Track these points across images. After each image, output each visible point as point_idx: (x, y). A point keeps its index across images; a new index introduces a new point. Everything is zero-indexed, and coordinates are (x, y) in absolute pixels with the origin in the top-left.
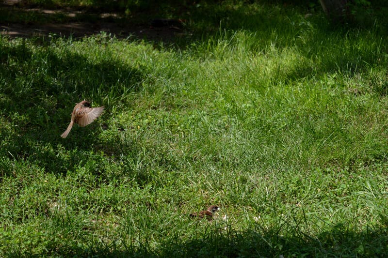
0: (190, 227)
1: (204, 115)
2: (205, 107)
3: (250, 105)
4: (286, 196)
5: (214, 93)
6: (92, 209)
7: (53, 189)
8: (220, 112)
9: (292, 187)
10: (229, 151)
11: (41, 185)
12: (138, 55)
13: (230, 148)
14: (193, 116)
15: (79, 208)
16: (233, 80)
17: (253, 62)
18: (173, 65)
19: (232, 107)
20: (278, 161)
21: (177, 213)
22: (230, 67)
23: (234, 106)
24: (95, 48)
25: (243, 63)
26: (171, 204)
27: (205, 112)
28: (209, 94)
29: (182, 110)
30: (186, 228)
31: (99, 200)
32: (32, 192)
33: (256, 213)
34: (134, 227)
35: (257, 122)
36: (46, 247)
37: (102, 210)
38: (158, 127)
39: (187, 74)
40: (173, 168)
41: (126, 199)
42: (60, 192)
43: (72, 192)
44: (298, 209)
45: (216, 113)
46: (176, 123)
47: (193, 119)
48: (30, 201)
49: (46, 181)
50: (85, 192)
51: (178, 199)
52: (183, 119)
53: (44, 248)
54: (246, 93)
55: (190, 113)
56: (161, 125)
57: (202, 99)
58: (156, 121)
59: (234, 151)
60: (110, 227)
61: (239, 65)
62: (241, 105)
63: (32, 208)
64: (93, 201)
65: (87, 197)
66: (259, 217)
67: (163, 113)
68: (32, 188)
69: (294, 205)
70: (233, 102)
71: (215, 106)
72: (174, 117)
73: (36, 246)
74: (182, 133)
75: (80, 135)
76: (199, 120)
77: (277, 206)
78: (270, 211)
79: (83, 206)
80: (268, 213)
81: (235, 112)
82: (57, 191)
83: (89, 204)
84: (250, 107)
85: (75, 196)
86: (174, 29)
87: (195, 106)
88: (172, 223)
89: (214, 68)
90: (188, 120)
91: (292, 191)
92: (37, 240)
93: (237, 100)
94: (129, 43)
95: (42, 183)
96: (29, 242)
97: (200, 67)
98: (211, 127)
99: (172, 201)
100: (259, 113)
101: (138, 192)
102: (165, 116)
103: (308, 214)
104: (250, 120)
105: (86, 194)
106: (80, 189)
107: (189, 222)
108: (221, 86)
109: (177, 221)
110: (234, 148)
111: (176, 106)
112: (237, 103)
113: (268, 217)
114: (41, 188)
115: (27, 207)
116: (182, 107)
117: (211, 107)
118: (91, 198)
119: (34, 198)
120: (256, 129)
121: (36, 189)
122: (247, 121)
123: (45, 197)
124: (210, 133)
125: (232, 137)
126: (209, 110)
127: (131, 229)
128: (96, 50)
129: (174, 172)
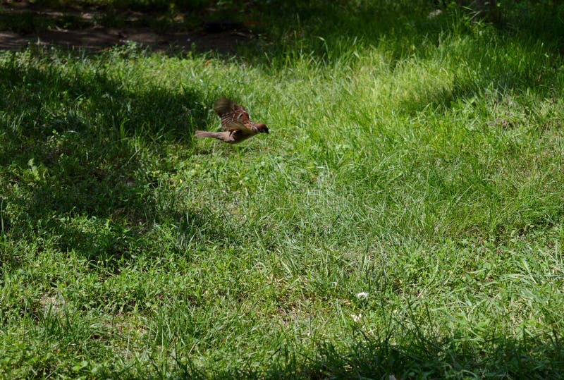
0: (255, 332)
1: (279, 162)
2: (280, 151)
3: (348, 146)
4: (401, 282)
5: (295, 129)
6: (107, 307)
7: (48, 278)
8: (303, 157)
9: (411, 269)
10: (315, 215)
11: (29, 271)
12: (182, 74)
13: (318, 211)
14: (263, 163)
15: (86, 306)
16: (323, 109)
17: (353, 82)
18: (234, 89)
19: (320, 149)
20: (389, 229)
21: (234, 312)
22: (317, 90)
23: (324, 147)
24: (118, 65)
25: (338, 83)
26: (226, 298)
27: (280, 158)
28: (286, 132)
29: (246, 154)
30: (249, 333)
31: (117, 293)
32: (16, 282)
33: (356, 309)
34: (170, 333)
35: (357, 171)
36: (34, 367)
37: (122, 308)
38: (210, 180)
39: (254, 102)
40: (232, 242)
41: (159, 292)
42: (58, 282)
43: (77, 281)
44: (419, 302)
45: (296, 158)
46: (237, 175)
47: (263, 168)
48: (11, 296)
49: (38, 265)
50: (95, 281)
51: (237, 289)
52: (247, 168)
53: (31, 368)
54: (342, 128)
55: (258, 159)
56: (214, 178)
57: (276, 137)
58: (207, 172)
59: (323, 215)
60: (133, 334)
61: (332, 87)
62: (334, 146)
63: (14, 307)
64: (108, 295)
65: (100, 289)
66: (360, 315)
67: (218, 160)
68: (15, 276)
69: (413, 297)
70: (321, 141)
71: (296, 149)
72: (234, 166)
73: (18, 366)
74: (246, 189)
75: (92, 194)
76: (271, 169)
77: (388, 299)
78: (377, 305)
79: (92, 302)
80: (373, 309)
81: (326, 157)
82: (54, 280)
83: (102, 299)
84: (347, 149)
85: (80, 288)
86: (238, 35)
87: (266, 149)
88: (227, 327)
89: (295, 92)
90: (255, 169)
91: (410, 274)
92: (19, 356)
93: (328, 138)
94: (170, 57)
95: (32, 268)
96: (7, 360)
97: (274, 90)
98: (289, 180)
99: (228, 294)
100: (361, 157)
101: (176, 280)
102: (219, 165)
103: (434, 310)
104: (348, 168)
105: (98, 284)
106: (89, 276)
107: (253, 325)
108: (305, 118)
109: (236, 323)
110: (323, 210)
111: (238, 149)
112: (328, 143)
113: (373, 315)
114: (29, 276)
115: (7, 305)
116: (247, 150)
117: (290, 150)
118: (105, 290)
119: (18, 292)
120: (357, 182)
121: (23, 277)
122: (343, 170)
123: (35, 289)
124: (287, 189)
125: (321, 194)
126: (286, 154)
127: (165, 337)
128: (119, 67)
129: (232, 248)
